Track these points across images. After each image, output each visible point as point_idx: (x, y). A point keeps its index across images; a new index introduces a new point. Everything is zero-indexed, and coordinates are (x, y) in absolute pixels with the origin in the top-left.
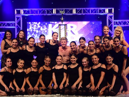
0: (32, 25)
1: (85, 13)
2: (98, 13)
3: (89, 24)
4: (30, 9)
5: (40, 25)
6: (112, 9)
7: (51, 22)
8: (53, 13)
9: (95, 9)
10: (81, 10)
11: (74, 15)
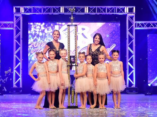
0: (35, 26)
1: (99, 12)
2: (115, 12)
3: (105, 26)
4: (32, 7)
5: (45, 26)
6: (133, 8)
7: (58, 23)
8: (60, 12)
9: (112, 8)
10: (95, 9)
11: (86, 15)
